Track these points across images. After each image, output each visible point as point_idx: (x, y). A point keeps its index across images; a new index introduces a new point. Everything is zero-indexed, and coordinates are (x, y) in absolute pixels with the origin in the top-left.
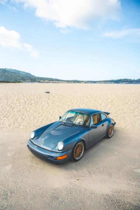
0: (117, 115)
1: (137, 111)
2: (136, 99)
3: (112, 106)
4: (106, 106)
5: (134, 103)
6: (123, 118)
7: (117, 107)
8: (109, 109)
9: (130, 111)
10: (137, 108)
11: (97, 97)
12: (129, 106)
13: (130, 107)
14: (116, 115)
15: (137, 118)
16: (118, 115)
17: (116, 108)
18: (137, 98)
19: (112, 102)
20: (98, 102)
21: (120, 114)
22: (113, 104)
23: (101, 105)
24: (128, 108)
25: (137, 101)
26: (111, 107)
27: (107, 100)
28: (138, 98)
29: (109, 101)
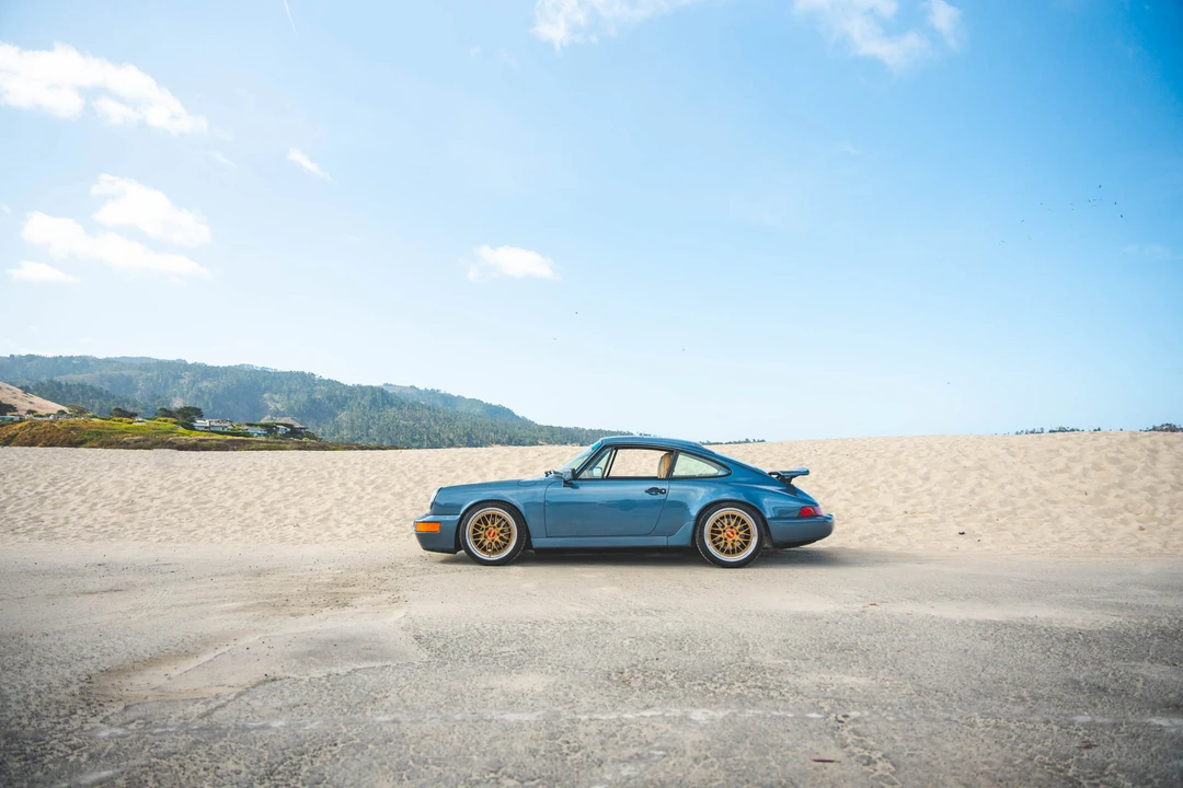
0: (1014, 509)
1: (1117, 496)
2: (1113, 455)
3: (985, 481)
4: (955, 482)
5: (1097, 467)
6: (1047, 518)
7: (1011, 484)
8: (973, 492)
9: (1084, 498)
10: (1121, 485)
11: (905, 454)
12: (1072, 479)
13: (1082, 482)
14: (1009, 509)
15: (1119, 517)
16: (1019, 511)
17: (1008, 487)
18: (1119, 452)
19: (983, 467)
20: (911, 471)
21: (1031, 507)
22: (987, 474)
23: (926, 479)
24: (1070, 487)
25: (1115, 461)
26: (980, 485)
27: (956, 462)
28: (1123, 450)
29: (968, 463)
